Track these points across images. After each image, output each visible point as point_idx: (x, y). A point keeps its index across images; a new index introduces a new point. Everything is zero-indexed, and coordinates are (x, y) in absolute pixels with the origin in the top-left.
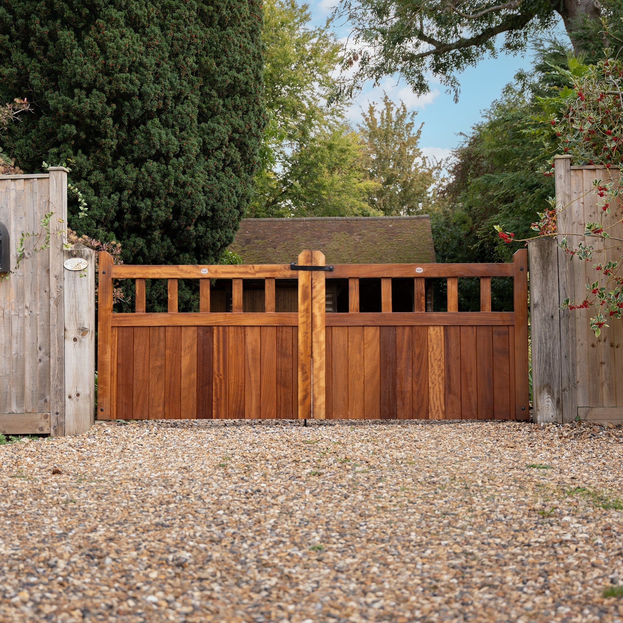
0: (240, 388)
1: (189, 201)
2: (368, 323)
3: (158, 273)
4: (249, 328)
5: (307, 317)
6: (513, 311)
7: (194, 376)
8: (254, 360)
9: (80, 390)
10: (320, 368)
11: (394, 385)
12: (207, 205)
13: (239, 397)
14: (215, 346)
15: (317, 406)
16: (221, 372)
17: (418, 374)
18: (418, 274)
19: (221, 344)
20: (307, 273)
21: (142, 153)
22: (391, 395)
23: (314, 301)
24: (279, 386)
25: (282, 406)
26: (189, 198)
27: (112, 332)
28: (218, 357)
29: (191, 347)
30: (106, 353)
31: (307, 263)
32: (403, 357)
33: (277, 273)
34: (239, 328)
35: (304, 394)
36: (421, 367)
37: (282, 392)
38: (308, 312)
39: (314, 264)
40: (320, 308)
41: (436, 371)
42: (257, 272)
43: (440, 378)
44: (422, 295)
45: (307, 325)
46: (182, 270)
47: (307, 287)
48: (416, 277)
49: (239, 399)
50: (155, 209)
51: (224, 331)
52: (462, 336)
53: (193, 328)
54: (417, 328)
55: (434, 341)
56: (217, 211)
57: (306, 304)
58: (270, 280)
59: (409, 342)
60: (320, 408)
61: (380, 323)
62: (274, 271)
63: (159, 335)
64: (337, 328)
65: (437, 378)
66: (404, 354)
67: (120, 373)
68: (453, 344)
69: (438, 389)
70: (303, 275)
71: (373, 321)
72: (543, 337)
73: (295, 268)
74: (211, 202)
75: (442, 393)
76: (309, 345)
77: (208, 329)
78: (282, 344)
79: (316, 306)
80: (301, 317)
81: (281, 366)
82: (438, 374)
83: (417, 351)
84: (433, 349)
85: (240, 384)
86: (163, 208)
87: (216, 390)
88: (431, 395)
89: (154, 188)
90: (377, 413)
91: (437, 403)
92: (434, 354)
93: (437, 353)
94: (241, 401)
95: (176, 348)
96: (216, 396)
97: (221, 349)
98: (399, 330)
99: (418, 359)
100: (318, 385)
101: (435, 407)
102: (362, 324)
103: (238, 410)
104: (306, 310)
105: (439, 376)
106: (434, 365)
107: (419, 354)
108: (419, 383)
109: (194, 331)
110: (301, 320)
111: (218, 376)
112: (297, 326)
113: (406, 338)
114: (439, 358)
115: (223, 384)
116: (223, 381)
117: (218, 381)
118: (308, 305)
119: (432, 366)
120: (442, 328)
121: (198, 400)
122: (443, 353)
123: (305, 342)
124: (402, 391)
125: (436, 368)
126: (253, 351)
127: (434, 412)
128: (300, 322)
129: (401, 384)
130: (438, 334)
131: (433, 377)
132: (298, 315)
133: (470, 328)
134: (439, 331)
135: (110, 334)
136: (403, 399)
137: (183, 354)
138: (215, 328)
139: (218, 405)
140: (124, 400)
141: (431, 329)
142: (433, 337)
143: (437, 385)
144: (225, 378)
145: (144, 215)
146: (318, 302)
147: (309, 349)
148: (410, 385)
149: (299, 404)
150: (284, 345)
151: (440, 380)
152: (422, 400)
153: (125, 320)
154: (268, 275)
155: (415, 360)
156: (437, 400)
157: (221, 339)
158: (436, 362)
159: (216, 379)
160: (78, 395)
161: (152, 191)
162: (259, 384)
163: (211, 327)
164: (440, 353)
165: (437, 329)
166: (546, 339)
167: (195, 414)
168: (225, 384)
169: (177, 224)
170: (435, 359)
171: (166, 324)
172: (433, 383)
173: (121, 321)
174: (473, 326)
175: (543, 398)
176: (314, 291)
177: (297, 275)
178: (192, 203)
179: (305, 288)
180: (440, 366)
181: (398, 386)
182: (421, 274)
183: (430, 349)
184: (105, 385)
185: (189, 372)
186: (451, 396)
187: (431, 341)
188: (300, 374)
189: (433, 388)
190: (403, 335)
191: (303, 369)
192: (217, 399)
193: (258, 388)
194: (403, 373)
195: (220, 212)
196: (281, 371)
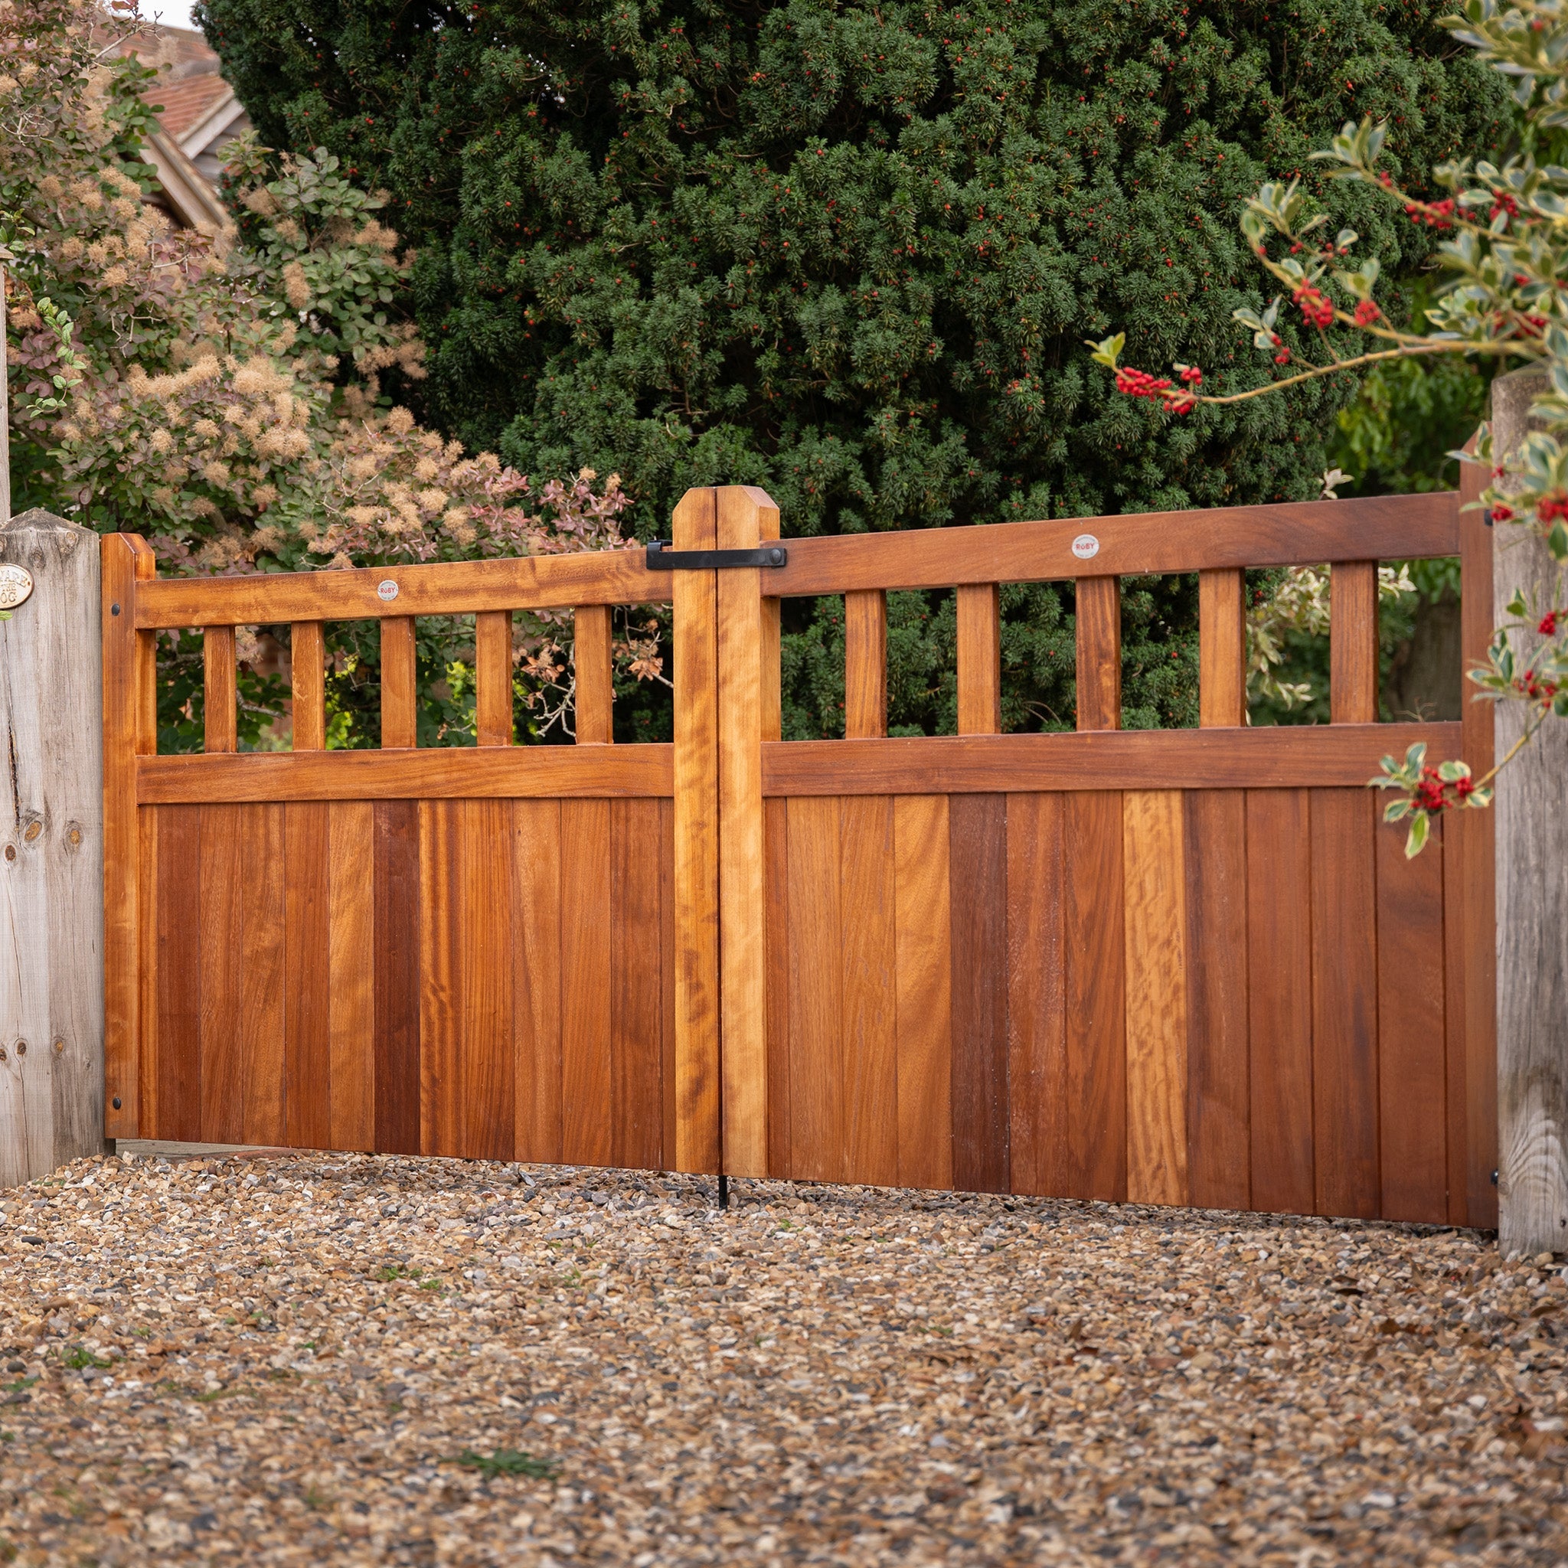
0: (499, 1042)
1: (991, 280)
2: (906, 784)
3: (260, 604)
4: (523, 806)
5: (704, 760)
6: (1460, 718)
7: (366, 989)
8: (541, 929)
9: (27, 1033)
10: (745, 969)
11: (1000, 1046)
12: (1080, 288)
13: (498, 1075)
14: (425, 879)
15: (739, 1125)
16: (445, 980)
17: (1088, 1003)
18: (1083, 562)
19: (443, 869)
20: (703, 577)
21: (786, 115)
22: (989, 1088)
23: (727, 692)
24: (618, 1035)
25: (630, 1116)
26: (990, 267)
27: (142, 824)
28: (435, 919)
29: (356, 877)
30: (123, 902)
31: (700, 537)
32: (1033, 928)
33: (605, 585)
34: (496, 808)
35: (695, 1074)
36: (1096, 971)
37: (629, 1062)
38: (705, 742)
39: (724, 544)
40: (743, 723)
41: (1154, 993)
42: (543, 585)
43: (1170, 1022)
44: (1103, 656)
45: (703, 793)
46: (323, 590)
47: (701, 639)
48: (1082, 579)
49: (497, 1085)
50: (863, 326)
51: (451, 820)
52: (1253, 836)
53: (362, 809)
54: (1082, 799)
55: (1147, 859)
56: (1129, 307)
57: (698, 707)
58: (590, 614)
59: (1054, 865)
60: (747, 1134)
61: (945, 783)
62: (593, 576)
63: (267, 834)
64: (802, 804)
65: (1156, 1020)
66: (1036, 913)
67: (165, 974)
68: (1218, 876)
69: (1161, 1075)
70: (688, 588)
71: (920, 774)
72: (1531, 842)
73: (662, 562)
74: (1091, 275)
75: (1177, 1089)
76: (711, 875)
77: (403, 809)
78: (626, 871)
79: (732, 712)
80: (684, 760)
81: (626, 961)
82: (1159, 1004)
83: (1084, 904)
84: (1142, 897)
85: (500, 1026)
86: (891, 317)
87: (429, 1044)
88: (1135, 1097)
89: (847, 242)
90: (942, 1167)
91: (1159, 1134)
92: (1147, 916)
93: (1158, 911)
94: (502, 1092)
95: (314, 886)
96: (429, 1068)
97: (443, 890)
98: (1017, 810)
99: (1087, 936)
100: (741, 1038)
101: (1148, 1149)
102: (883, 787)
103: (493, 1125)
104: (700, 731)
105: (1166, 1012)
106: (1146, 964)
107: (1091, 916)
108: (1091, 1041)
109: (365, 820)
110: (683, 772)
111: (435, 992)
112: (672, 798)
113: (1042, 842)
114: (1163, 935)
115: (449, 1024)
116: (450, 1013)
117: (434, 1010)
118: (705, 711)
119: (1139, 968)
120: (1176, 799)
121: (378, 1079)
122: (1180, 912)
123: (696, 861)
124: (1028, 1076)
125: (1154, 976)
126: (539, 894)
127: (1147, 1172)
128: (679, 782)
129: (1024, 1046)
130: (1162, 826)
131: (1144, 1016)
132: (671, 751)
133: (1282, 800)
134: (1163, 813)
135: (134, 833)
136: (1032, 1110)
137: (333, 905)
138: (423, 806)
139: (434, 1105)
140: (176, 1072)
141: (1135, 802)
142: (1144, 838)
143: (1158, 1055)
144: (455, 1001)
145: (818, 352)
146: (738, 698)
147: (709, 891)
148: (1057, 1051)
149: (679, 1111)
150: (633, 872)
151: (1168, 1031)
152: (1103, 1119)
153: (174, 781)
154: (578, 594)
155: (1077, 938)
156: (1156, 1118)
157: (442, 849)
158: (1154, 952)
159: (428, 1003)
160: (22, 1049)
161: (842, 255)
162: (556, 1026)
163: (412, 802)
164: (1169, 912)
165: (1157, 802)
166: (1541, 853)
167: (371, 1133)
168: (456, 1021)
169: (968, 375)
170: (1152, 940)
171: (282, 795)
172: (1141, 1044)
173: (161, 783)
174: (1295, 789)
175: (1525, 1133)
176: (727, 649)
177: (670, 589)
178: (1005, 288)
179: (695, 640)
180: (1167, 971)
181: (1015, 1051)
182: (1091, 561)
183: (1132, 894)
184: (124, 1015)
185: (352, 978)
186: (1212, 1106)
187: (1134, 858)
188: (680, 989)
189: (1144, 1066)
190: (1033, 831)
191: (689, 971)
192: (434, 1081)
193: (554, 1042)
194: (1032, 995)
195: (1144, 311)
196: (625, 979)
